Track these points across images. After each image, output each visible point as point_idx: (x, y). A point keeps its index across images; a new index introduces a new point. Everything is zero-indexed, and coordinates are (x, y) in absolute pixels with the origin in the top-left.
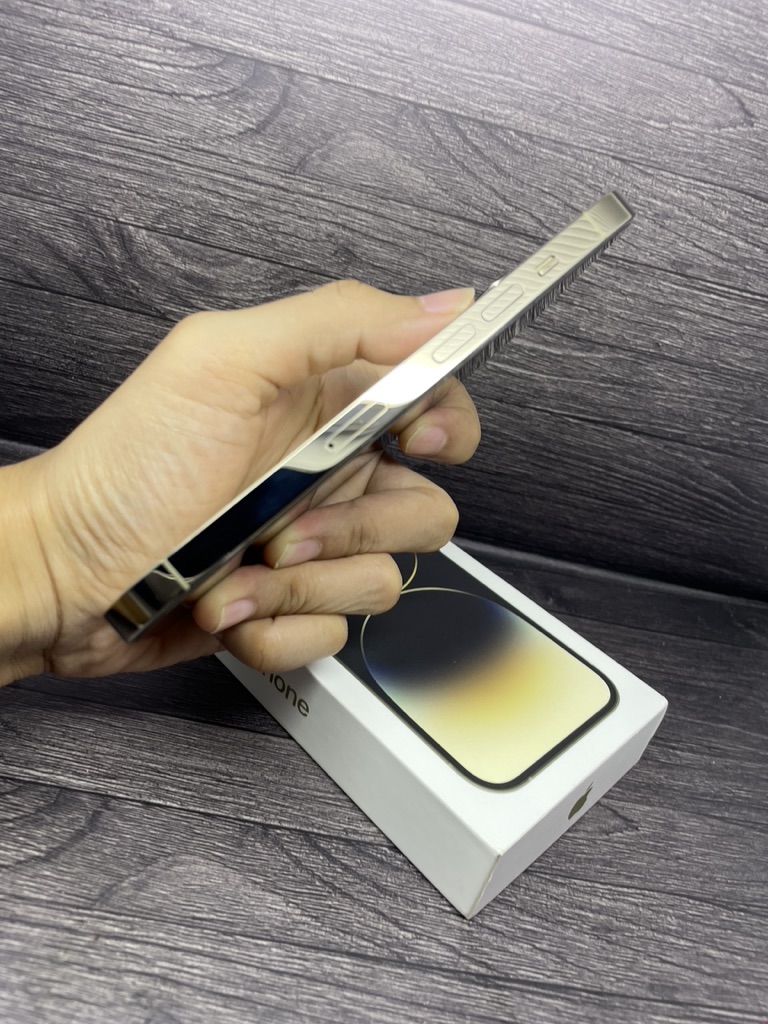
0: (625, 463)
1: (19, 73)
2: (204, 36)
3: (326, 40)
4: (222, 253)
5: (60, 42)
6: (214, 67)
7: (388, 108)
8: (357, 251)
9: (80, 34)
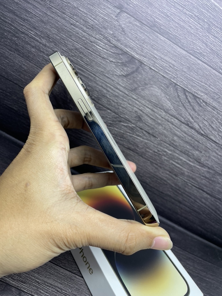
0: (201, 201)
1: (58, 36)
2: (119, 45)
3: (156, 58)
4: (102, 106)
6: (119, 54)
7: (167, 82)
8: (143, 118)
9: (81, 31)
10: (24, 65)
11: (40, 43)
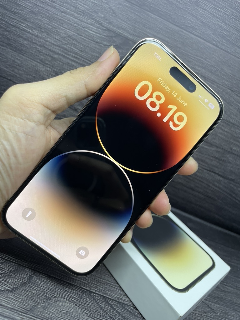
0: (214, 185)
1: (50, 25)
2: (112, 27)
5: (65, 19)
6: (112, 37)
9: (72, 18)
10: (17, 59)
11: (32, 34)
